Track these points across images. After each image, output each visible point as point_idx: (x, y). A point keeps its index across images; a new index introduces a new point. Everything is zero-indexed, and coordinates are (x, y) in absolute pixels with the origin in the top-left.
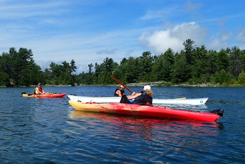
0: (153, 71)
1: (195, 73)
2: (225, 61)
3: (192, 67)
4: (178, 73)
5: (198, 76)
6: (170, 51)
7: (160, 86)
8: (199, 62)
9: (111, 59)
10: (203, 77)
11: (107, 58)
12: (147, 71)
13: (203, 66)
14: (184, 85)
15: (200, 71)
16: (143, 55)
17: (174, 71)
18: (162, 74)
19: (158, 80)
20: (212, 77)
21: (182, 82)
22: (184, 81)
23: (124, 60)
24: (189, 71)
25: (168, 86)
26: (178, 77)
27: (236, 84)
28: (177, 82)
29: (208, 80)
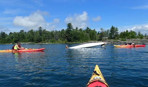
0: (26, 38)
1: (43, 39)
2: (53, 35)
3: (42, 37)
4: (37, 39)
5: (44, 40)
6: (32, 30)
7: (30, 44)
8: (44, 35)
9: (4, 32)
10: (46, 40)
11: (2, 32)
12: (23, 38)
13: (46, 37)
14: (40, 43)
15: (44, 38)
16: (21, 31)
17: (35, 38)
18: (30, 39)
19: (29, 42)
20: (49, 40)
21: (38, 42)
22: (39, 42)
23: (11, 33)
24: (41, 38)
25: (33, 44)
26: (37, 40)
27: (57, 43)
28: (37, 42)
29: (48, 42)
